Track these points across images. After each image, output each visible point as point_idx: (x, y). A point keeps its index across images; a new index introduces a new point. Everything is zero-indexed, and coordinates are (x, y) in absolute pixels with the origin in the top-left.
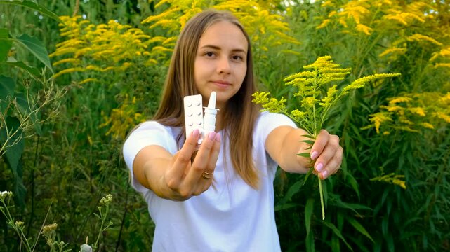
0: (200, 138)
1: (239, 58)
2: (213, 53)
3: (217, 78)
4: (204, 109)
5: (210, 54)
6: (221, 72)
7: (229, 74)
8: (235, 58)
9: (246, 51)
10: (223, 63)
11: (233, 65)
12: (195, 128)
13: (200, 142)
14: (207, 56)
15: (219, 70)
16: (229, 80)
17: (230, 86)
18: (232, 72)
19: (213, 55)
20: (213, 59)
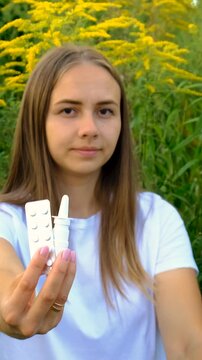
0: (49, 257)
1: (108, 112)
2: (72, 109)
3: (79, 143)
4: (53, 219)
5: (68, 111)
6: (85, 136)
7: (95, 136)
8: (103, 112)
9: (118, 101)
10: (86, 122)
11: (100, 123)
12: (42, 244)
13: (50, 263)
14: (64, 113)
15: (81, 133)
16: (97, 144)
17: (99, 153)
18: (98, 133)
19: (72, 112)
20: (73, 117)
